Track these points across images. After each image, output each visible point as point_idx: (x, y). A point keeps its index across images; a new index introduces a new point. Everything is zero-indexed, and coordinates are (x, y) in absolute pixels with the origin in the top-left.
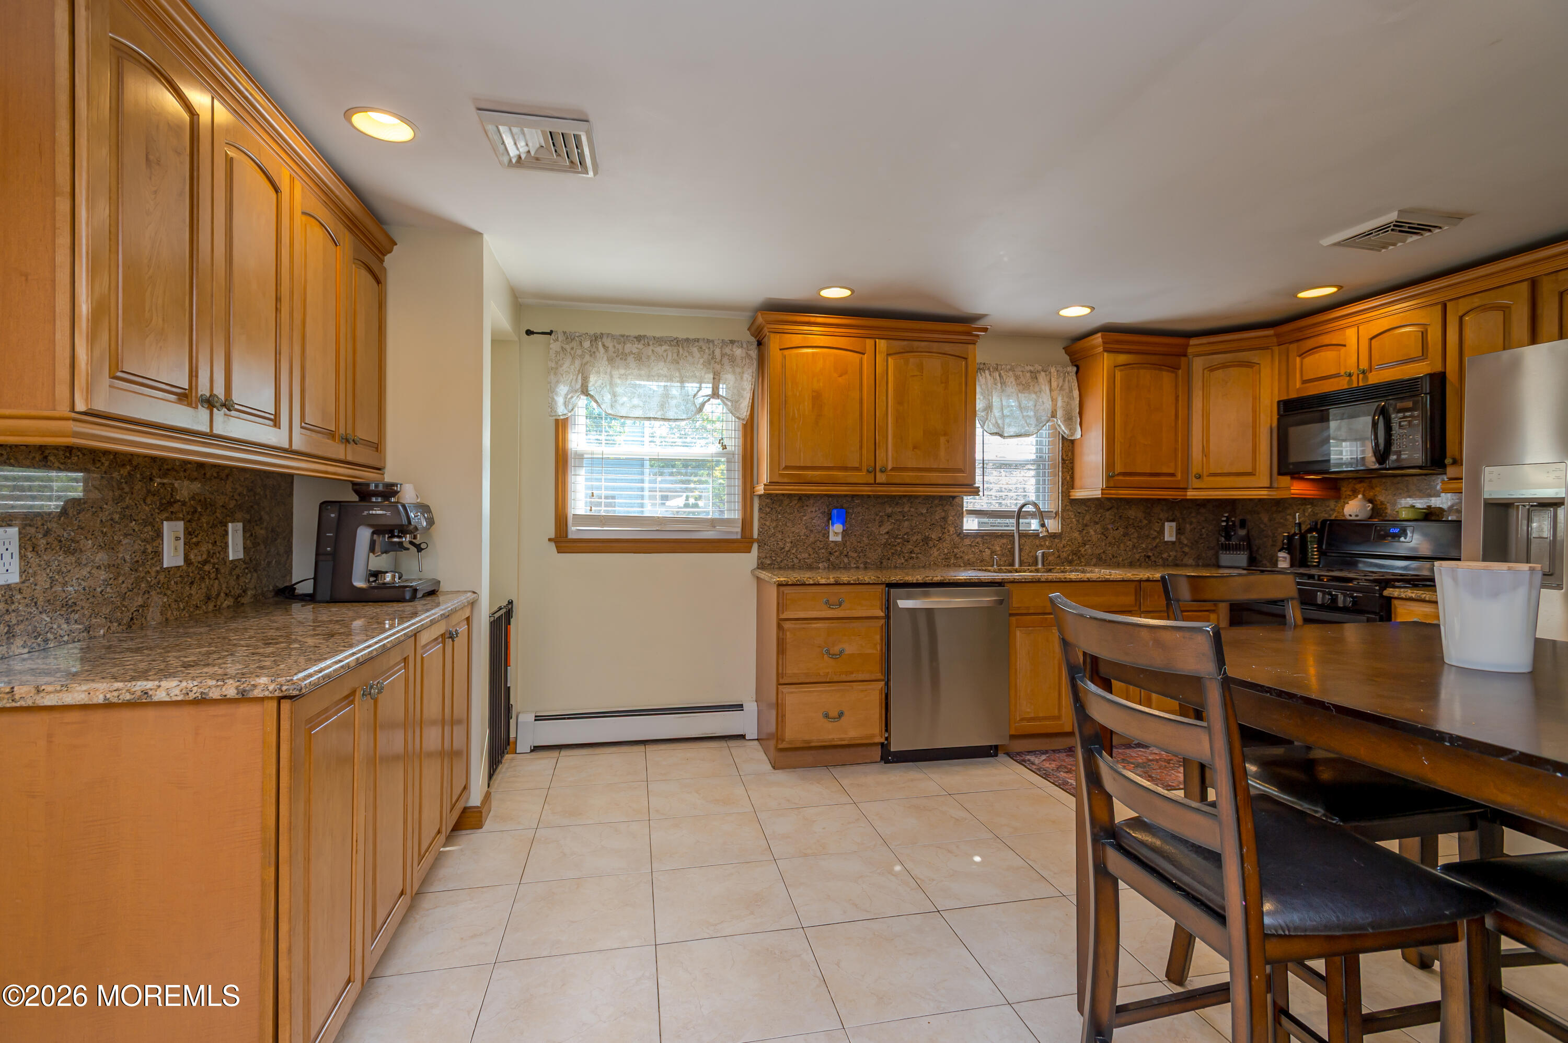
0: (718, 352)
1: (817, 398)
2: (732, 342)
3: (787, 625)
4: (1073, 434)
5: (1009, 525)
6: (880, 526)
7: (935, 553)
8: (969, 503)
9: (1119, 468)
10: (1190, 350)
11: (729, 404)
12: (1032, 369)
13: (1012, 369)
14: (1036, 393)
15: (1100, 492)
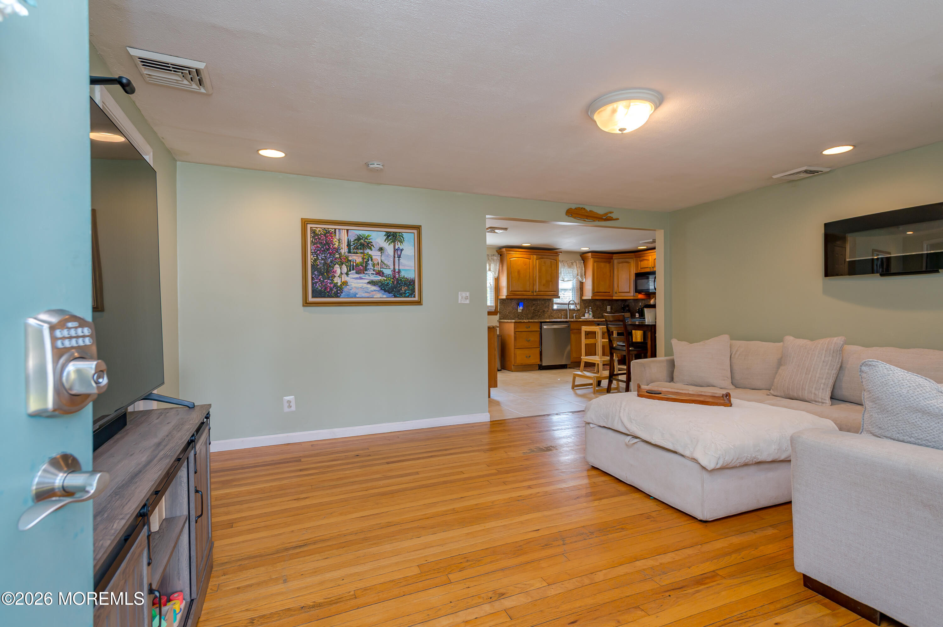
0: (490, 258)
1: (519, 272)
2: (494, 255)
3: (517, 333)
4: (582, 280)
5: (566, 307)
6: (532, 307)
7: (546, 315)
8: (556, 300)
9: (596, 291)
10: (613, 257)
11: (494, 273)
12: (571, 261)
13: (566, 262)
14: (573, 268)
15: (591, 297)
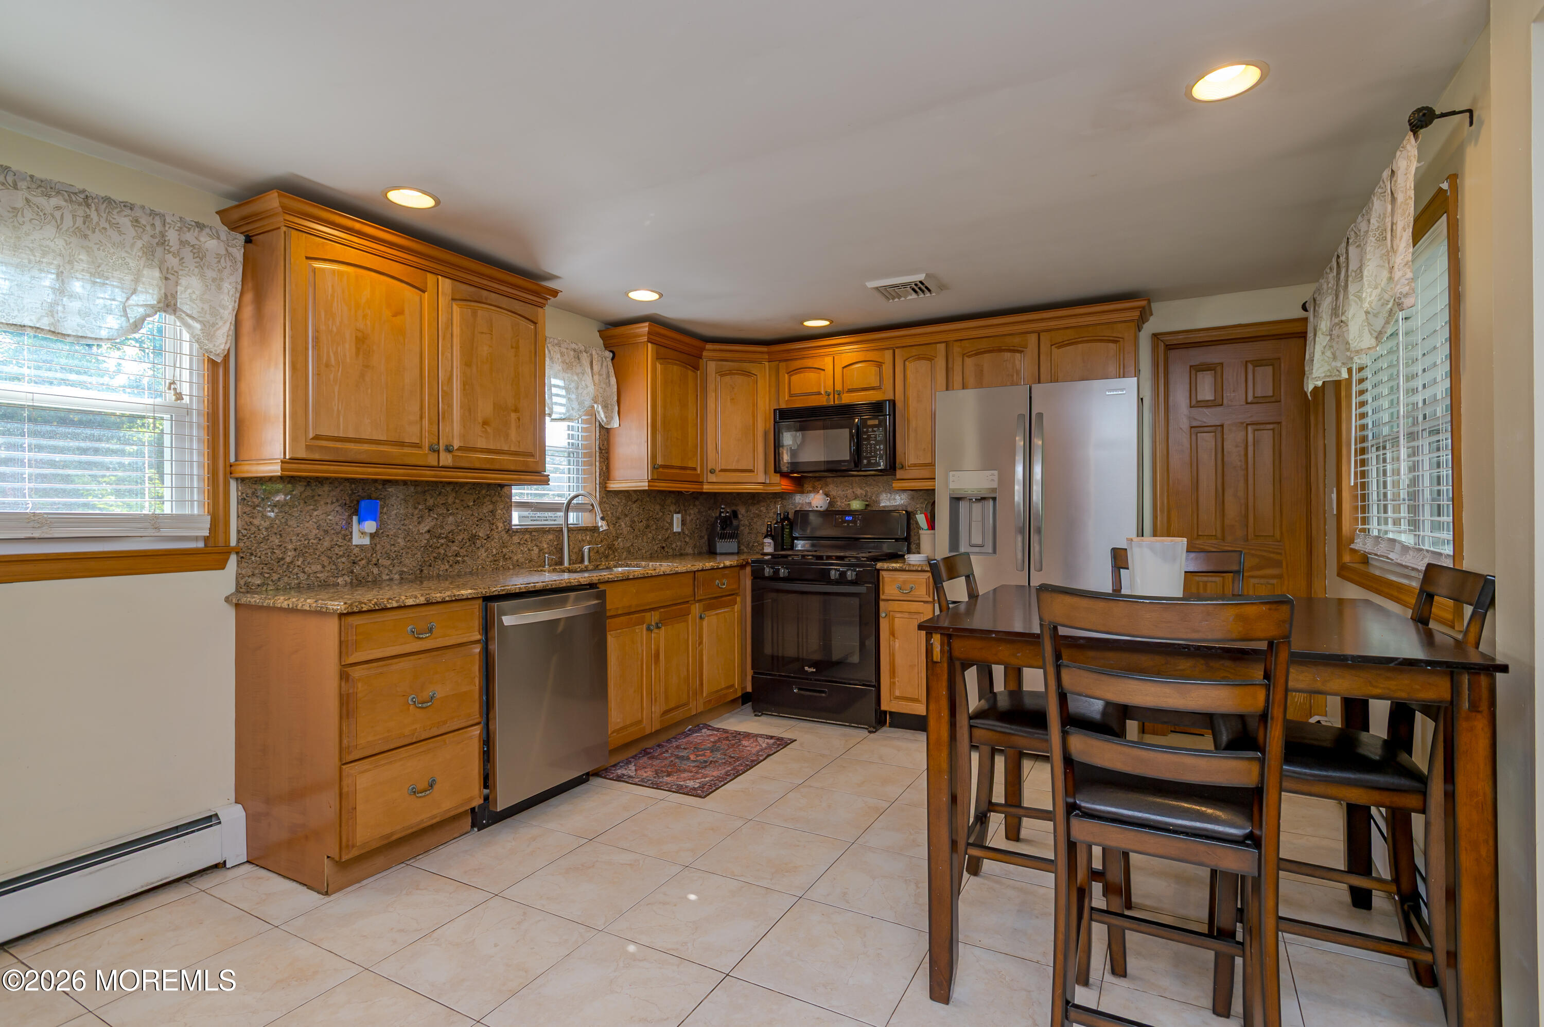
0: (172, 236)
1: (362, 340)
3: (356, 673)
5: (557, 518)
6: (419, 523)
8: (520, 493)
10: (705, 354)
11: (198, 326)
12: (577, 347)
14: (577, 374)
15: (647, 484)
